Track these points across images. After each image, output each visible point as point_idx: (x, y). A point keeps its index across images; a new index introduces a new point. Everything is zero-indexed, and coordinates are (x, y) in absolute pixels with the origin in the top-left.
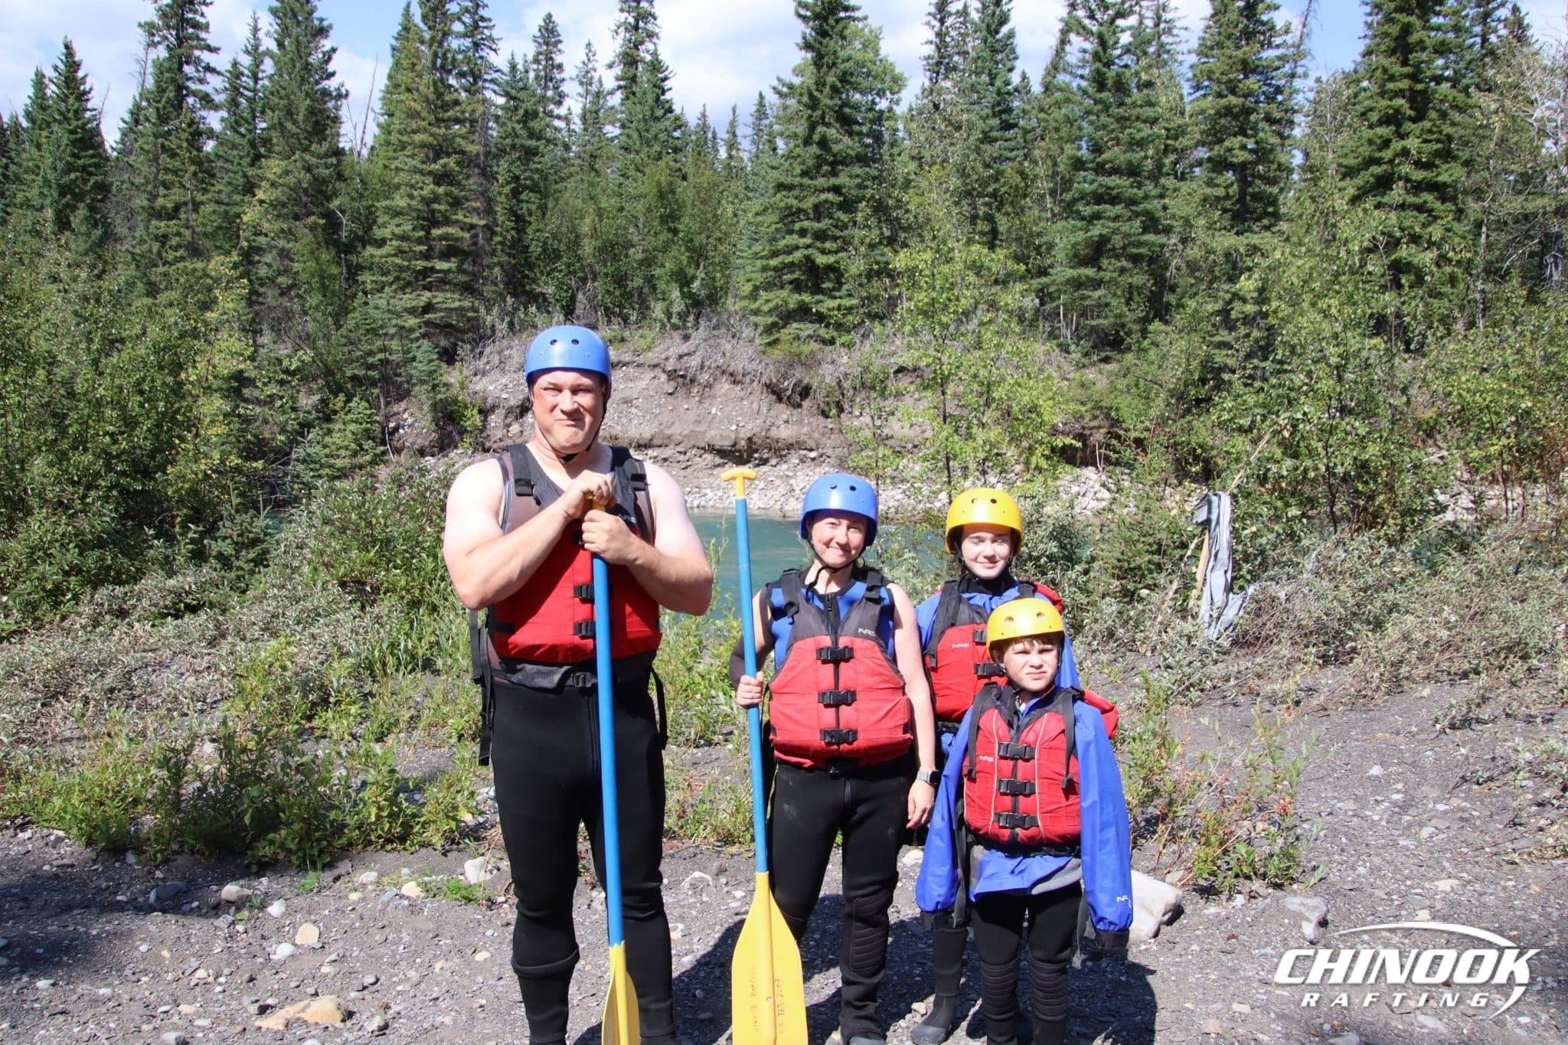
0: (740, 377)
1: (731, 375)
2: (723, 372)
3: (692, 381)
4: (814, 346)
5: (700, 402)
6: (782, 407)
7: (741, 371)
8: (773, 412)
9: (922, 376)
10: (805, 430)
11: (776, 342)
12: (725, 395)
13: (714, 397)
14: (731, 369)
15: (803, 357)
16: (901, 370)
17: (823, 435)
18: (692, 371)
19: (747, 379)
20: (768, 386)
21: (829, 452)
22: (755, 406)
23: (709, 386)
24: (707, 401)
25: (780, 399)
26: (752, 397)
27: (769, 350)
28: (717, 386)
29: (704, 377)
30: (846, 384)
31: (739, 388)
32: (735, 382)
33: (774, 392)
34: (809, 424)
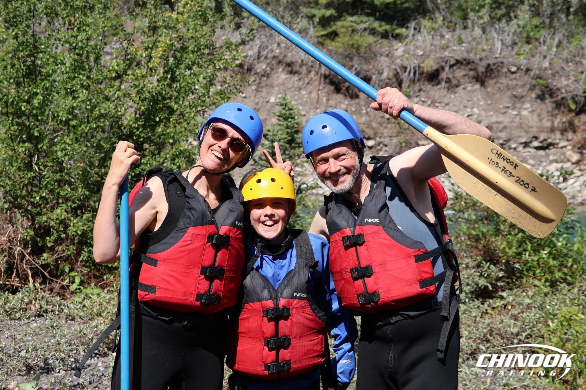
0: (296, 68)
1: (289, 65)
2: (280, 62)
3: (249, 70)
4: (371, 39)
5: (257, 90)
6: (339, 97)
7: (300, 62)
8: (332, 102)
9: (475, 70)
10: (364, 119)
11: (333, 35)
12: (283, 84)
13: (272, 86)
14: (288, 60)
15: (362, 50)
16: (458, 62)
17: (380, 124)
18: (249, 60)
19: (304, 70)
20: (326, 77)
21: (386, 141)
22: (314, 95)
23: (266, 75)
24: (264, 90)
25: (338, 90)
26: (310, 87)
27: (328, 42)
28: (274, 76)
29: (261, 67)
30: (404, 76)
31: (296, 78)
32: (291, 72)
33: (332, 83)
34: (367, 113)
